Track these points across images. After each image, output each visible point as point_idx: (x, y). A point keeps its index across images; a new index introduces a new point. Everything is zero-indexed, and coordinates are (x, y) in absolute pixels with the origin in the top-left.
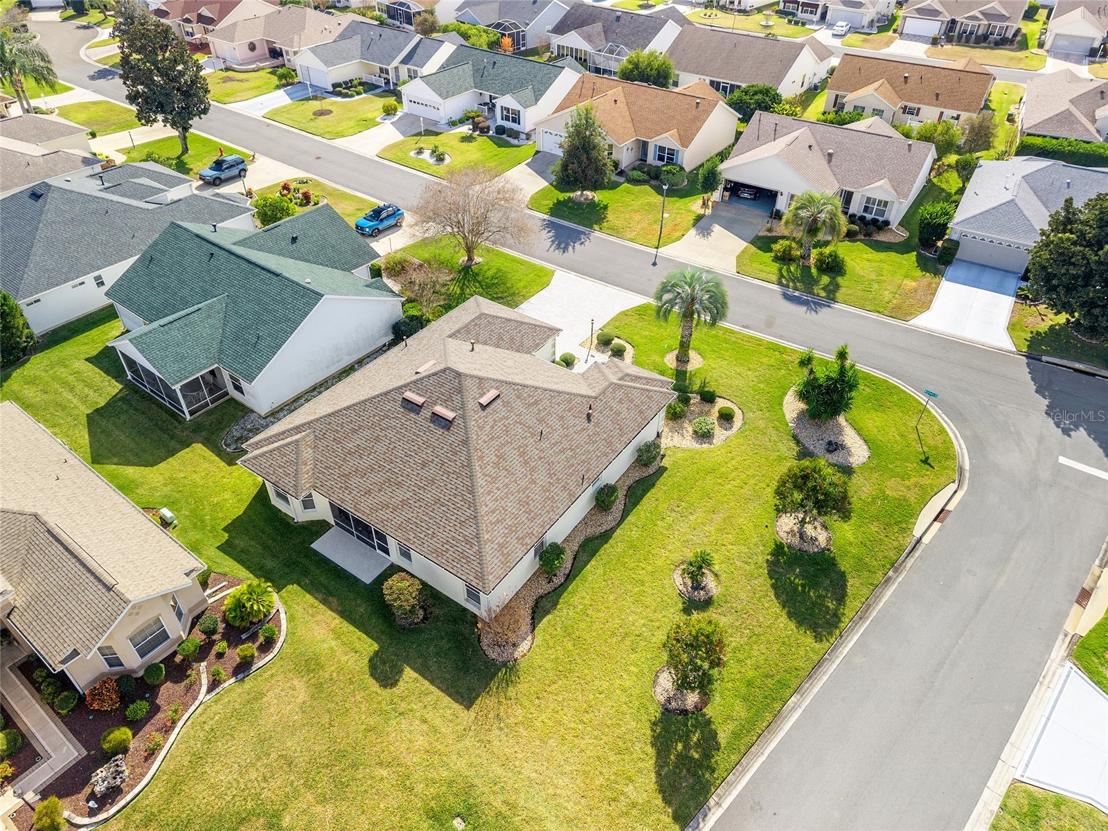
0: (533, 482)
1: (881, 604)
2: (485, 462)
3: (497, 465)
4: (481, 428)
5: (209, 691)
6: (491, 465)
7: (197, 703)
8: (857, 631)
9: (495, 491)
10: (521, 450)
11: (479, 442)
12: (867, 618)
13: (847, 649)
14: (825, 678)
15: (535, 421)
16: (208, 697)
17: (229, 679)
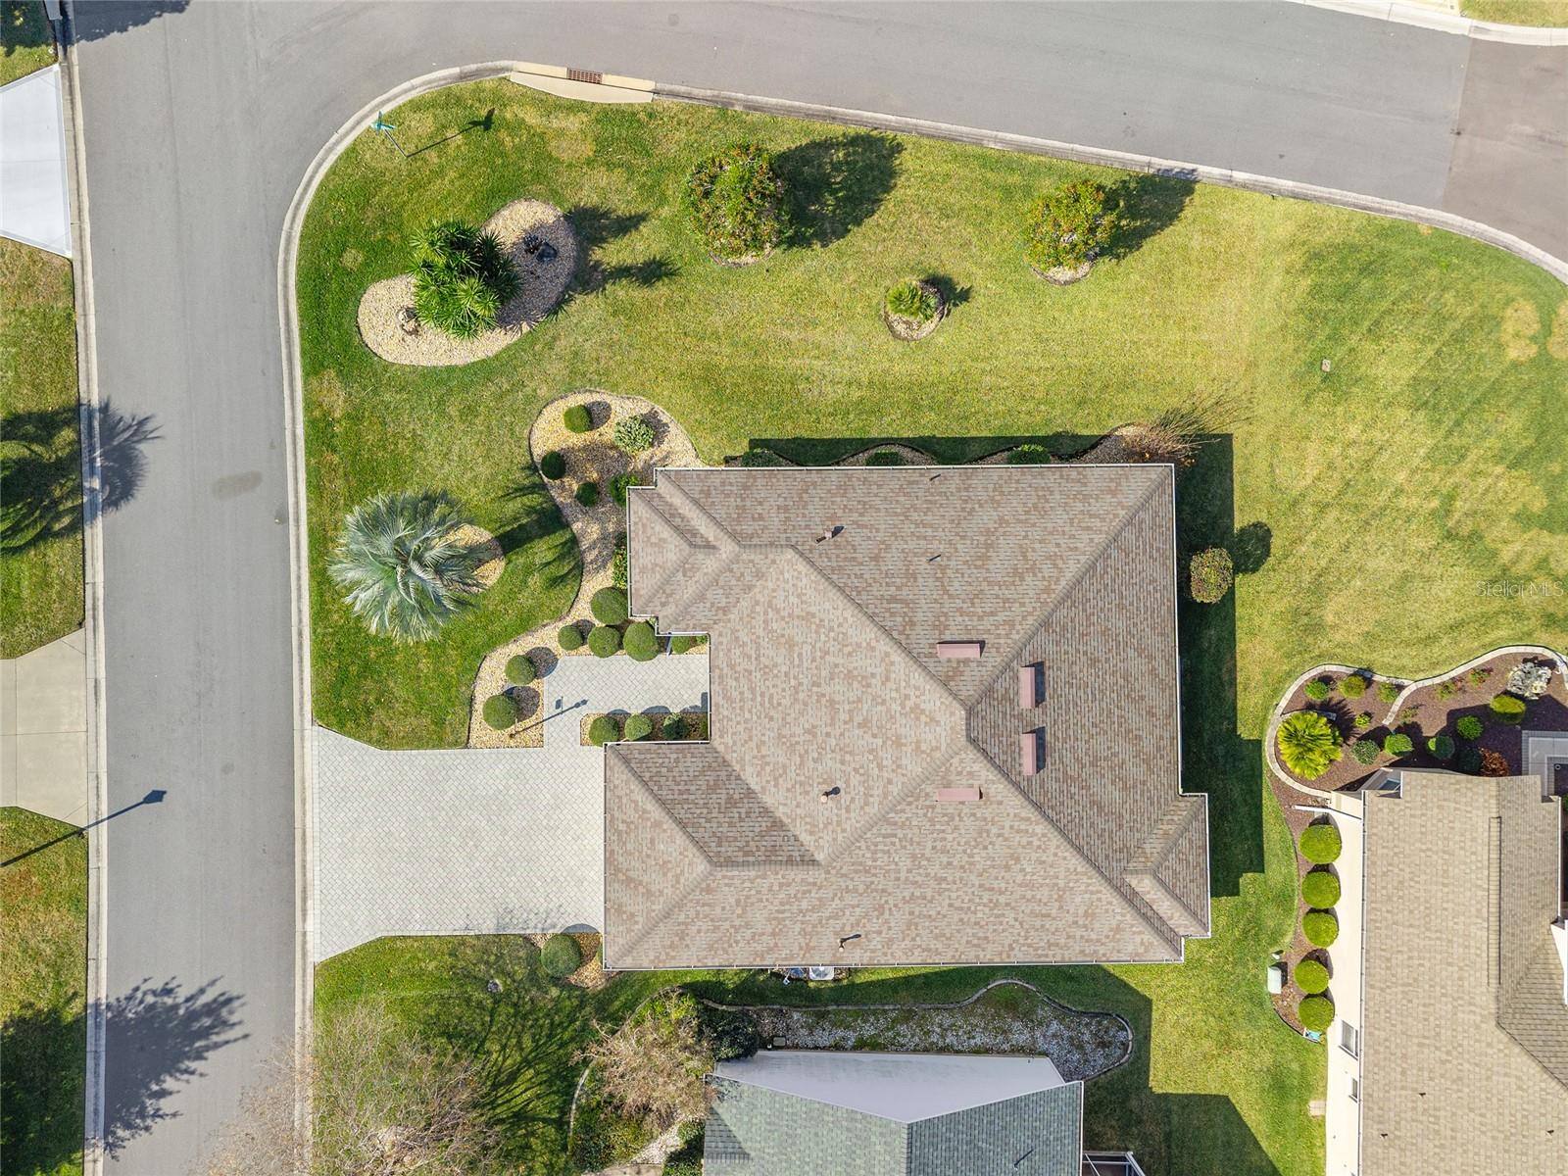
0: (1002, 521)
1: (797, 103)
2: (1046, 583)
3: (1033, 570)
4: (1011, 624)
5: (1400, 688)
6: (1040, 575)
7: (1420, 684)
8: (857, 116)
9: (1064, 546)
10: (979, 563)
11: (1031, 610)
12: (829, 112)
13: (890, 117)
14: (944, 126)
15: (920, 580)
16: (1406, 682)
17: (1378, 683)
